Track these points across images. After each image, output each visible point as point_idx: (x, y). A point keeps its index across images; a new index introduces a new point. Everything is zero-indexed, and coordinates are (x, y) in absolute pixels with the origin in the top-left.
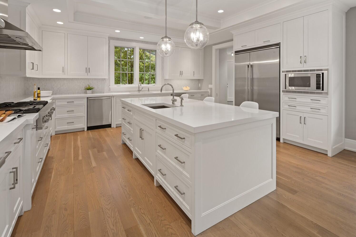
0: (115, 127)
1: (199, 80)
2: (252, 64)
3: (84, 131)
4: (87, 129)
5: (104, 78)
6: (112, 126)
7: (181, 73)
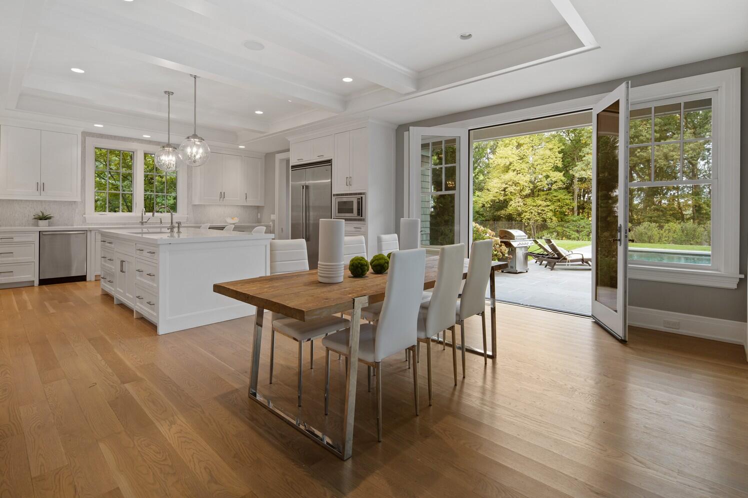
0: (93, 279)
1: (258, 208)
2: (309, 183)
3: (34, 286)
4: (38, 283)
5: (75, 200)
6: (88, 279)
7: (222, 196)
